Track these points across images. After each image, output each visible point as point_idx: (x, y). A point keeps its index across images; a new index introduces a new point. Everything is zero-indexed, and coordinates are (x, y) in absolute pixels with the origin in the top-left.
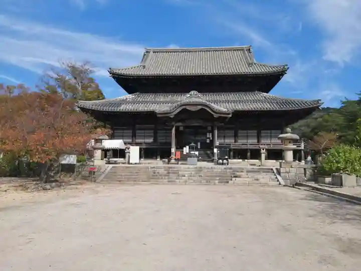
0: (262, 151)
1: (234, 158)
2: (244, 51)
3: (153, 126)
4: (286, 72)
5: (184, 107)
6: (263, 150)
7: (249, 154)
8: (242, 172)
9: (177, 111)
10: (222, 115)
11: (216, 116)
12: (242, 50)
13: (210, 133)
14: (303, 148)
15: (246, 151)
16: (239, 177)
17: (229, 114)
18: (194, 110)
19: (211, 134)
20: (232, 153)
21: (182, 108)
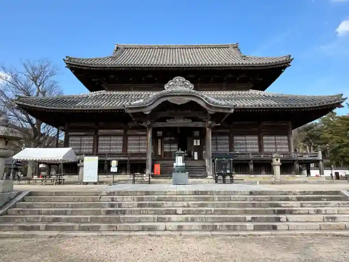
0: (276, 162)
4: (290, 64)
5: (165, 99)
6: (277, 160)
10: (221, 111)
11: (211, 111)
12: (228, 47)
13: (197, 139)
14: (321, 159)
17: (230, 109)
18: (180, 103)
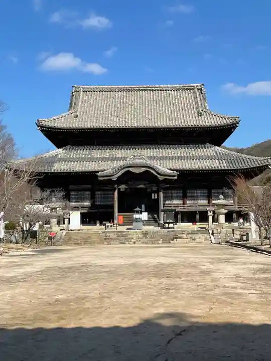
1: (182, 221)
2: (195, 91)
3: (89, 186)
5: (127, 169)
6: (210, 212)
7: (198, 217)
8: (183, 233)
9: (120, 174)
10: (169, 177)
11: (161, 178)
12: (193, 89)
13: (155, 193)
15: (194, 213)
16: (180, 238)
17: (174, 176)
18: (138, 172)
19: (156, 195)
20: (179, 216)
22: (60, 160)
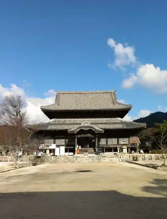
0: (118, 148)
1: (106, 152)
3: (64, 136)
5: (81, 128)
7: (113, 150)
9: (78, 130)
10: (100, 132)
11: (96, 132)
15: (111, 148)
17: (102, 131)
18: (86, 130)
19: (94, 140)
20: (105, 150)
21: (80, 129)
22: (51, 124)
